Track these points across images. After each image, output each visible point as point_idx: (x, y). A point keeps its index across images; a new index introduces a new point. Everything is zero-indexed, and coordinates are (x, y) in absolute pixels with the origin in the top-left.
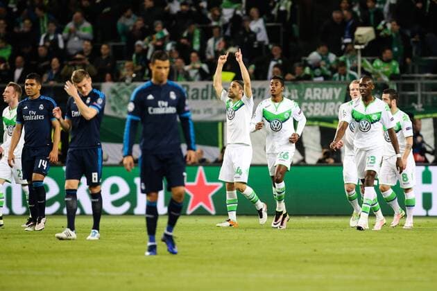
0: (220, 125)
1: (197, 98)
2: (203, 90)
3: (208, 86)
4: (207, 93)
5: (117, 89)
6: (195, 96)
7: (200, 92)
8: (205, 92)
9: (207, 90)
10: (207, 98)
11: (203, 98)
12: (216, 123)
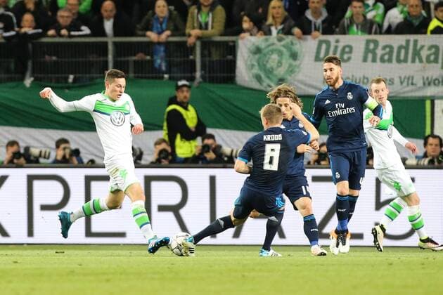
0: (428, 104)
1: (390, 60)
2: (400, 48)
3: (408, 41)
4: (407, 53)
5: (263, 45)
6: (386, 57)
7: (395, 51)
8: (403, 52)
9: (407, 48)
10: (405, 61)
11: (399, 61)
12: (422, 101)
